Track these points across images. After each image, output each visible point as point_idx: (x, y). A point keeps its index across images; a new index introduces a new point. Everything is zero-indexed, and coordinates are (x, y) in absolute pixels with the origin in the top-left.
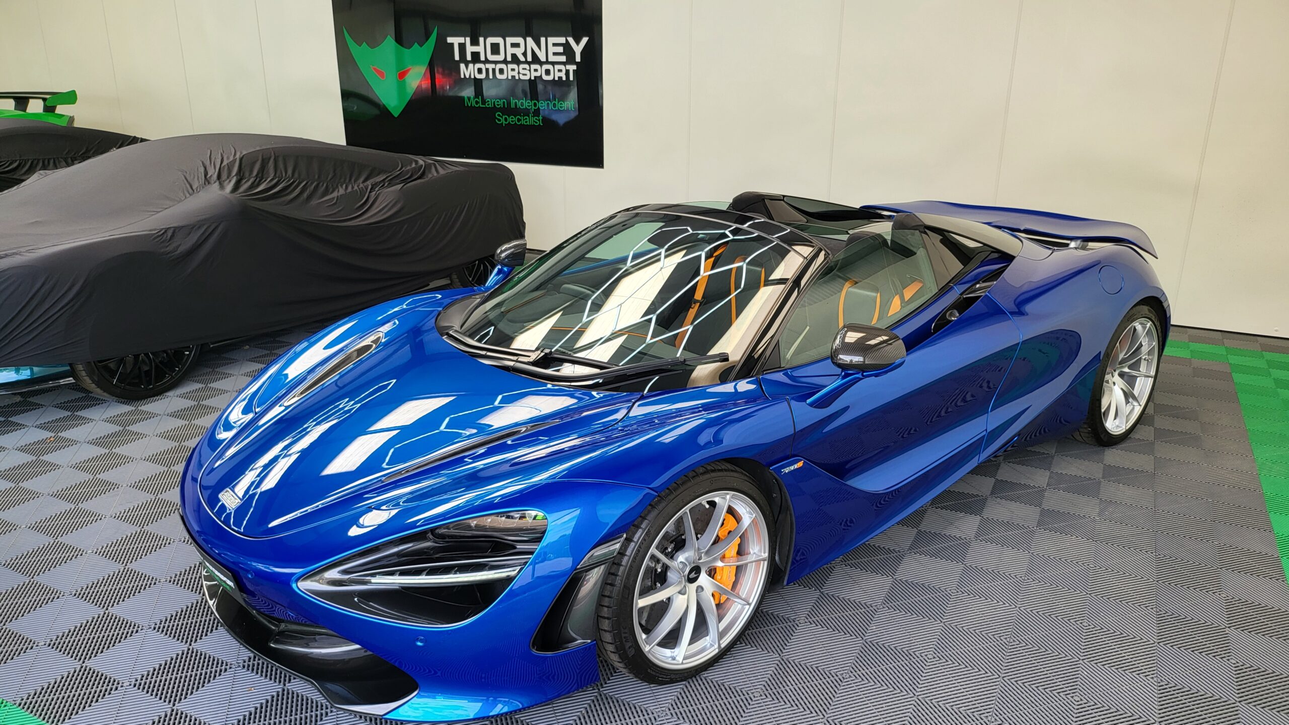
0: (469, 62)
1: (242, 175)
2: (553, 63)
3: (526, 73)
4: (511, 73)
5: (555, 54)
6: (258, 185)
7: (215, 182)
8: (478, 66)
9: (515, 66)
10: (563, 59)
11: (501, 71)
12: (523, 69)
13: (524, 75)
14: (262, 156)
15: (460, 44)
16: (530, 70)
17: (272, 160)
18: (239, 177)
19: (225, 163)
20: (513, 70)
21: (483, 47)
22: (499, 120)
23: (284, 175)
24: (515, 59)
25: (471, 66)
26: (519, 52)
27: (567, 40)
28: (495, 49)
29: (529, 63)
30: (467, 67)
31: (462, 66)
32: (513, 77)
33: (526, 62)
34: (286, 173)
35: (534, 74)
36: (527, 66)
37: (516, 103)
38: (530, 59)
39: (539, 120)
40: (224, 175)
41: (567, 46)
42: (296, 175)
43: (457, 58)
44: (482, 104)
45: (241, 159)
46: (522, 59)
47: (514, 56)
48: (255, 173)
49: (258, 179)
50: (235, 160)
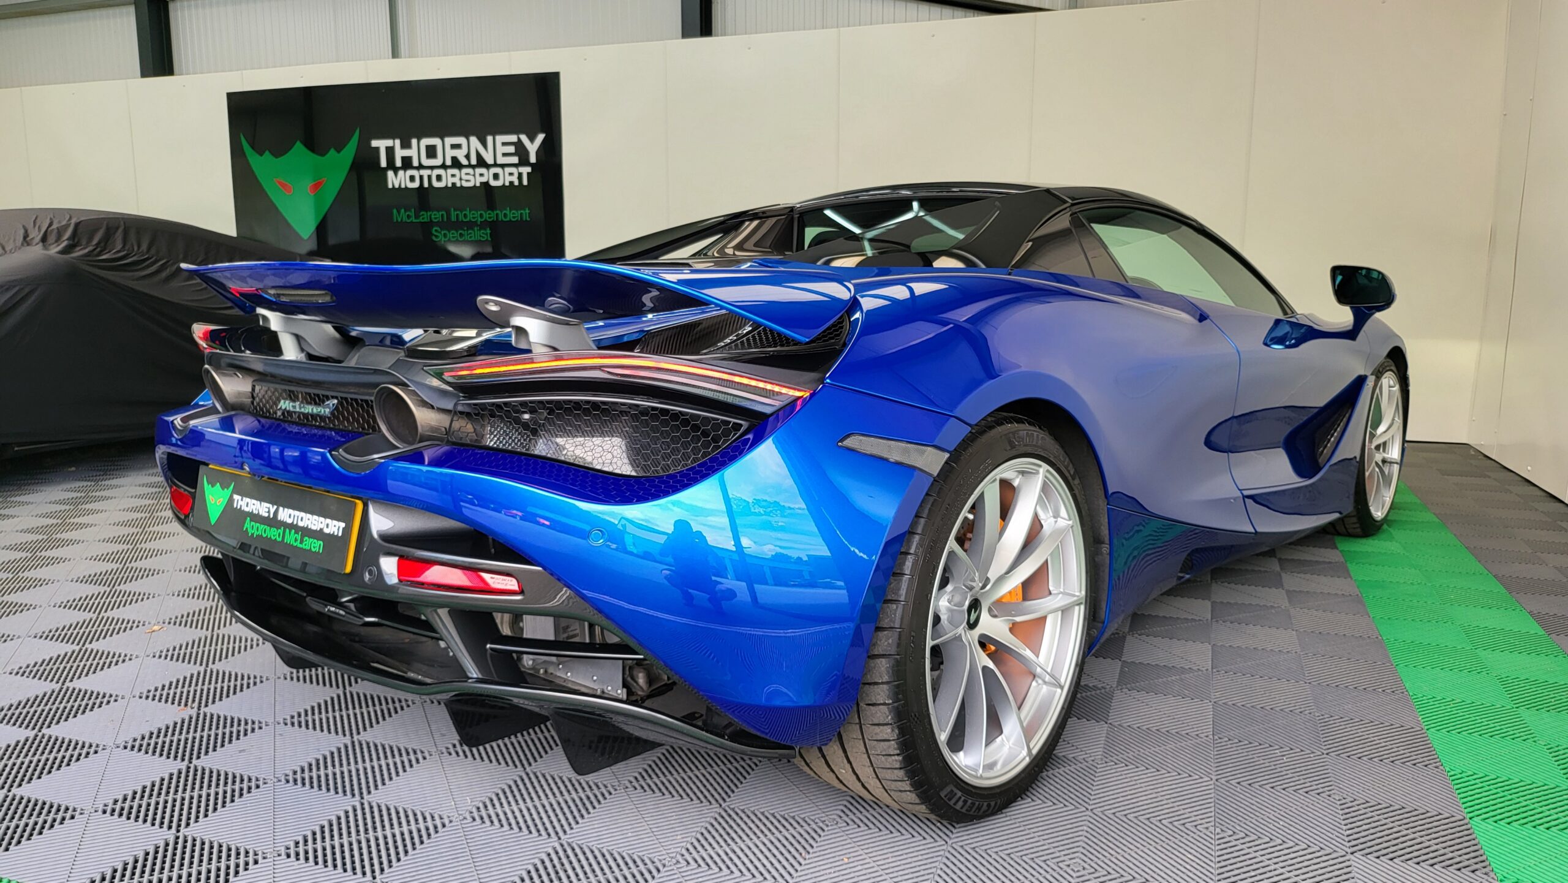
0: (399, 168)
1: (76, 240)
2: (503, 166)
3: (470, 179)
4: (451, 181)
5: (504, 155)
6: (99, 254)
7: (37, 244)
8: (410, 172)
9: (455, 171)
10: (515, 160)
11: (439, 178)
12: (467, 174)
13: (467, 181)
14: (107, 226)
15: (387, 148)
16: (474, 175)
17: (120, 230)
18: (71, 242)
19: (54, 226)
20: (453, 176)
21: (416, 150)
22: (436, 236)
23: (136, 248)
24: (456, 163)
25: (401, 173)
26: (460, 154)
27: (519, 139)
28: (431, 152)
29: (473, 167)
30: (396, 174)
31: (390, 174)
32: (454, 184)
33: (470, 166)
34: (139, 247)
35: (479, 180)
36: (470, 171)
37: (457, 215)
38: (474, 161)
39: (487, 234)
40: (52, 238)
41: (519, 145)
42: (153, 251)
43: (383, 163)
44: (416, 218)
45: (77, 225)
46: (464, 162)
47: (455, 160)
48: (95, 242)
49: (98, 249)
50: (68, 226)
